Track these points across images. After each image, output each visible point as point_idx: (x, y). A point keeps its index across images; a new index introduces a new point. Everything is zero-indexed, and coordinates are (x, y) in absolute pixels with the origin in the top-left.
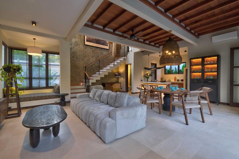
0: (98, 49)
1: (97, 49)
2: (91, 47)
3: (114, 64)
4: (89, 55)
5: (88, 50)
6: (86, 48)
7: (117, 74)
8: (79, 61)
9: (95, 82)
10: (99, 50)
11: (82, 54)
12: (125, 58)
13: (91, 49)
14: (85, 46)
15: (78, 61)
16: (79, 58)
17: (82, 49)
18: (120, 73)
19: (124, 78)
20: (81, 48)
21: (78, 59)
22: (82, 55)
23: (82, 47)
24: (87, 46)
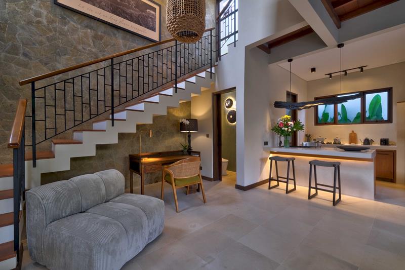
0: (120, 35)
1: (116, 32)
2: (86, 21)
3: (176, 88)
4: (80, 47)
5: (75, 30)
6: (63, 18)
7: (188, 122)
8: (25, 65)
9: (92, 152)
10: (124, 39)
11: (44, 39)
12: (213, 71)
13: (87, 27)
14: (59, 10)
15: (19, 64)
16: (25, 55)
17: (45, 21)
18: (196, 120)
19: (208, 136)
20: (38, 14)
21: (22, 58)
22: (41, 43)
23: (44, 12)
24: (68, 13)
